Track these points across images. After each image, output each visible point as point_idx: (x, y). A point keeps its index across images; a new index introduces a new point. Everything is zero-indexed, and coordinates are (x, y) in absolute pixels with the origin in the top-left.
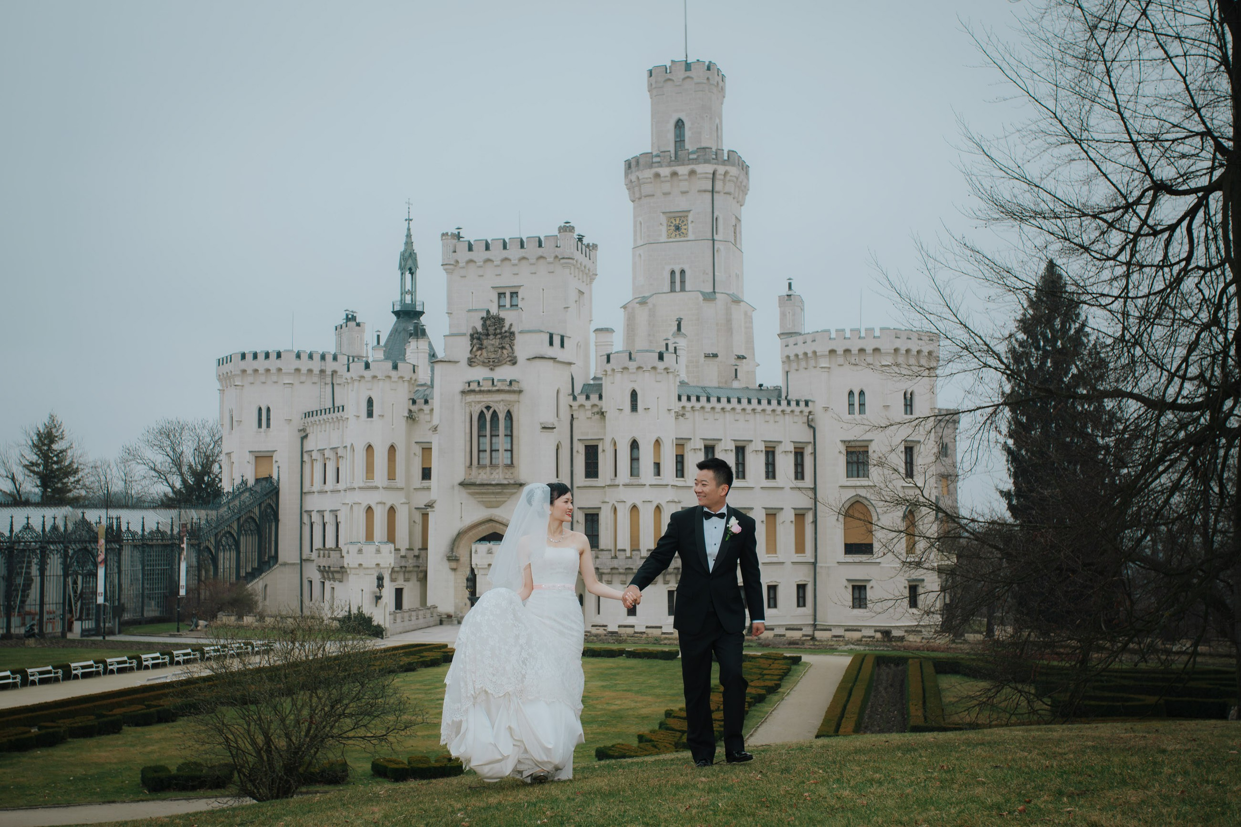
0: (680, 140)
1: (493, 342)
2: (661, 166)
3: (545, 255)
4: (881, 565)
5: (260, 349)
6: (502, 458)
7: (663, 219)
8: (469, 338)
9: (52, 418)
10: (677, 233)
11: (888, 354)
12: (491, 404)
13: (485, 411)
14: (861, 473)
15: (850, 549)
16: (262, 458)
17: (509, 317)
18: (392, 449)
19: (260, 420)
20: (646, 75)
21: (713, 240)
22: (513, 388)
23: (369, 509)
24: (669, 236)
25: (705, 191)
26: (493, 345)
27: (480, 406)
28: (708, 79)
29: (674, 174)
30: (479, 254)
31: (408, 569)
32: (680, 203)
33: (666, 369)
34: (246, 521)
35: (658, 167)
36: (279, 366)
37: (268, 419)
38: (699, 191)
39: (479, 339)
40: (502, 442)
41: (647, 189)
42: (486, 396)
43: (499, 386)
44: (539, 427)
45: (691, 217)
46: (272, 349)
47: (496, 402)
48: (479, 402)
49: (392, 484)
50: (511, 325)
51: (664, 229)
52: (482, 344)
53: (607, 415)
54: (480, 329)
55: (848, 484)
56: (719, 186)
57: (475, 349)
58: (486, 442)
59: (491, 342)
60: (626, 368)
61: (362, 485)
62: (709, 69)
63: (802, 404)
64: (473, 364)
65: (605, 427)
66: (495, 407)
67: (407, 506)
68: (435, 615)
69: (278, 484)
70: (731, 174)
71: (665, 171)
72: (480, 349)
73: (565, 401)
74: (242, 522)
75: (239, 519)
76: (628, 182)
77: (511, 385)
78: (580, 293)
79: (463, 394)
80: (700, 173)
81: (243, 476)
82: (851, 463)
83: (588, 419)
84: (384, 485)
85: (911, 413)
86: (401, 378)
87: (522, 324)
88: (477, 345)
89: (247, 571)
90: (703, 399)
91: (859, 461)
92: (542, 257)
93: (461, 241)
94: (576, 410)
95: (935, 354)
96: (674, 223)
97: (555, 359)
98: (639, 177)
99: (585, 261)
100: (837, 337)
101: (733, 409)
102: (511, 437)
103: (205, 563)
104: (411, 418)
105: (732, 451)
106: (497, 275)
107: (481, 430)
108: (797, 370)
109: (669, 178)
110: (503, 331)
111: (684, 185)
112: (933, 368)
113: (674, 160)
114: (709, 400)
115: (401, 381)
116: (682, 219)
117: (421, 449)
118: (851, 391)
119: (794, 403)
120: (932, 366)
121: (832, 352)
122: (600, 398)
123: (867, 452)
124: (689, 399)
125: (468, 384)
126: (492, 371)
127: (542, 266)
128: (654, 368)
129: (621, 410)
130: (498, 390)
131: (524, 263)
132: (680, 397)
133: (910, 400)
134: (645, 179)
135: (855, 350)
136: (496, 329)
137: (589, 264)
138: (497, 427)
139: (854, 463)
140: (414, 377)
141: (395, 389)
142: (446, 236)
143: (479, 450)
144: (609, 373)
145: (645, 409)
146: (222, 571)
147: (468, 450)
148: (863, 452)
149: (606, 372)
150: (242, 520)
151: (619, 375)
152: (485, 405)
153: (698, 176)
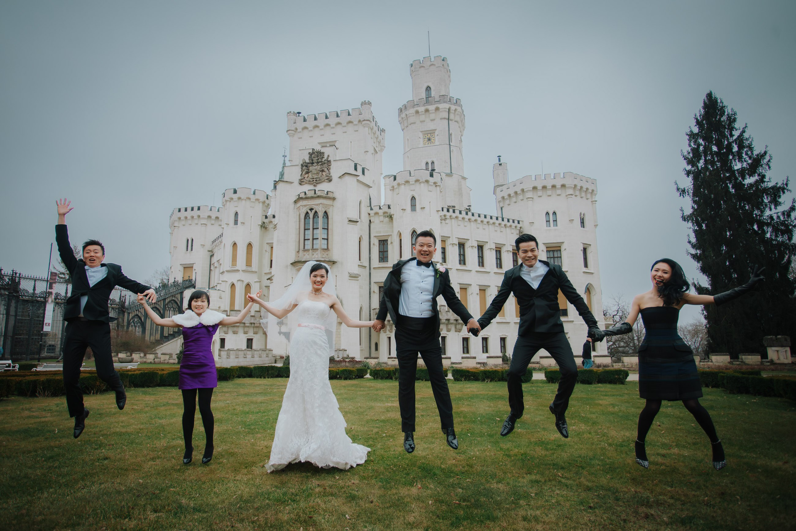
0: (428, 96)
1: (316, 167)
2: (420, 106)
3: (352, 120)
4: (574, 323)
5: (189, 206)
6: (320, 244)
7: (421, 135)
8: (300, 166)
10: (429, 142)
11: (570, 188)
12: (314, 207)
13: (309, 212)
16: (188, 268)
17: (327, 151)
18: (250, 245)
19: (187, 246)
20: (409, 67)
21: (450, 144)
22: (329, 197)
23: (233, 285)
24: (424, 144)
25: (445, 118)
26: (316, 169)
27: (306, 208)
28: (443, 65)
29: (427, 111)
30: (311, 123)
31: (256, 325)
32: (431, 126)
33: (435, 183)
34: (170, 302)
35: (418, 107)
36: (199, 214)
37: (192, 246)
38: (441, 119)
39: (307, 166)
40: (320, 233)
41: (411, 120)
42: (310, 201)
43: (319, 193)
44: (347, 220)
45: (436, 133)
46: (196, 205)
47: (317, 205)
48: (305, 206)
49: (249, 269)
50: (328, 156)
51: (421, 140)
52: (308, 170)
53: (394, 217)
54: (307, 161)
56: (452, 116)
57: (304, 173)
58: (309, 234)
59: (314, 168)
60: (407, 182)
61: (229, 269)
62: (443, 60)
63: (516, 222)
64: (303, 183)
65: (393, 227)
66: (316, 208)
67: (259, 283)
68: (270, 356)
69: (195, 283)
70: (458, 110)
71: (421, 109)
72: (307, 173)
73: (365, 210)
74: (167, 302)
75: (164, 300)
76: (400, 119)
77: (327, 194)
78: (375, 150)
79: (295, 202)
80: (441, 109)
81: (175, 278)
82: (550, 258)
83: (381, 222)
84: (243, 270)
85: (584, 227)
86: (257, 200)
87: (336, 156)
88: (306, 171)
89: (170, 333)
90: (457, 212)
91: (555, 256)
92: (350, 122)
93: (299, 115)
94: (373, 216)
95: (595, 192)
96: (427, 137)
97: (358, 178)
98: (406, 115)
99: (378, 133)
100: (537, 179)
101: (476, 220)
102: (328, 229)
103: (135, 325)
104: (264, 227)
105: (475, 247)
106: (321, 135)
107: (306, 225)
108: (509, 205)
109: (424, 113)
110: (323, 160)
111: (432, 116)
112: (594, 201)
113: (426, 103)
114: (460, 213)
115: (257, 202)
116: (432, 134)
117: (270, 248)
118: (547, 213)
119: (511, 221)
120: (593, 200)
121: (535, 188)
122: (389, 208)
123: (560, 250)
124: (448, 211)
125: (299, 195)
126: (315, 186)
127: (350, 128)
128: (427, 181)
129: (405, 210)
130: (319, 197)
131: (339, 126)
132: (443, 209)
133: (583, 219)
134: (410, 115)
135: (549, 187)
136: (318, 159)
137: (380, 138)
138: (317, 223)
139: (552, 258)
140: (267, 202)
141: (253, 207)
142: (290, 114)
143: (305, 240)
144: (395, 187)
145: (422, 208)
146: (149, 331)
147: (297, 240)
148: (557, 251)
149: (393, 187)
150: (167, 301)
151: (403, 186)
152: (309, 208)
153: (440, 110)
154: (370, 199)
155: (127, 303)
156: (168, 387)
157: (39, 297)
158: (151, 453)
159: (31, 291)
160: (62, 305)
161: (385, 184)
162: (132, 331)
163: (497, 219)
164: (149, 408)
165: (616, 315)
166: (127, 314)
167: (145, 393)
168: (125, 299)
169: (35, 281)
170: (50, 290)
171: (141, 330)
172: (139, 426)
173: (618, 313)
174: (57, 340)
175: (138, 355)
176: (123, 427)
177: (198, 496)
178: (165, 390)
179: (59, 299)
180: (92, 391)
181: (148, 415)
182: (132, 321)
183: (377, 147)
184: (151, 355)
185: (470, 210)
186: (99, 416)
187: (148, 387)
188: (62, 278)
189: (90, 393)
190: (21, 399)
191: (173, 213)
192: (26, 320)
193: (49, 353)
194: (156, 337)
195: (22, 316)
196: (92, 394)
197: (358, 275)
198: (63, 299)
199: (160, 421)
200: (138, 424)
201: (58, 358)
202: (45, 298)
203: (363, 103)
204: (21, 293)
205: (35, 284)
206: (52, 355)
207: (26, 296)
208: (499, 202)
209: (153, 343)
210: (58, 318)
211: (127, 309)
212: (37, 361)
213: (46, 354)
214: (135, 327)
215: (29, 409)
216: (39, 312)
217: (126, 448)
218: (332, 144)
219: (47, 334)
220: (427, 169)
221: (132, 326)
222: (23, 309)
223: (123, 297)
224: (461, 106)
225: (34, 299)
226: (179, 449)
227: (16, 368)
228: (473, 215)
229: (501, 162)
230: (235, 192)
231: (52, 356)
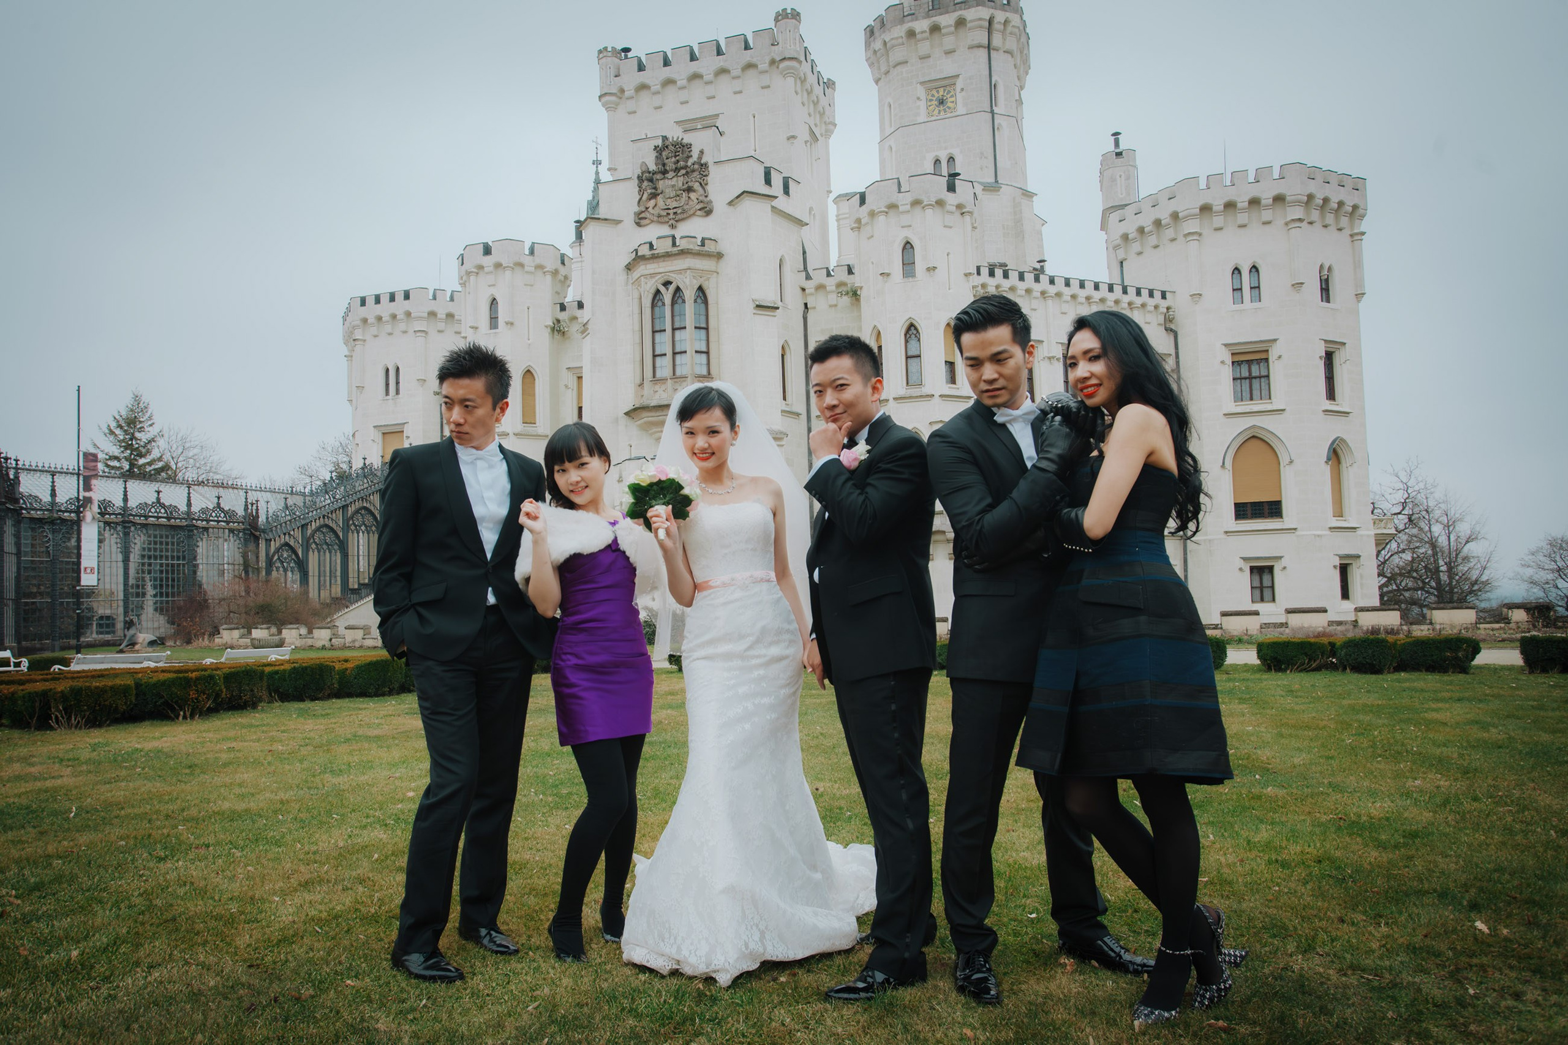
1: (673, 182)
2: (917, 19)
3: (754, 61)
4: (1298, 533)
5: (384, 290)
6: (690, 364)
7: (921, 92)
8: (636, 181)
9: (137, 399)
10: (942, 108)
11: (1296, 202)
12: (672, 277)
13: (662, 289)
14: (1256, 393)
15: (1243, 511)
16: (392, 433)
17: (699, 141)
18: (529, 374)
19: (387, 385)
21: (992, 112)
22: (708, 251)
24: (930, 114)
25: (979, 46)
26: (673, 186)
29: (935, 29)
30: (655, 75)
32: (945, 67)
33: (959, 206)
34: (357, 512)
35: (912, 20)
36: (408, 309)
37: (398, 383)
38: (971, 47)
39: (651, 180)
40: (689, 339)
41: (897, 55)
42: (662, 264)
43: (682, 244)
44: (753, 306)
45: (960, 84)
46: (399, 288)
47: (680, 272)
48: (652, 275)
49: (530, 429)
50: (702, 152)
51: (922, 104)
52: (655, 188)
53: (863, 294)
54: (652, 167)
55: (1239, 410)
56: (997, 40)
57: (645, 196)
58: (664, 342)
59: (669, 184)
60: (893, 206)
63: (1157, 295)
64: (643, 222)
65: (859, 317)
66: (678, 280)
70: (1013, 23)
71: (921, 25)
72: (654, 196)
73: (793, 279)
74: (350, 513)
75: (344, 508)
76: (870, 53)
77: (703, 245)
78: (812, 133)
79: (629, 268)
80: (971, 21)
81: (365, 459)
82: (1241, 379)
83: (831, 306)
84: (516, 431)
85: (1328, 301)
86: (540, 267)
87: (719, 150)
88: (649, 191)
89: (362, 582)
90: (1014, 276)
91: (1254, 374)
92: (750, 66)
93: (626, 57)
94: (812, 294)
95: (1361, 211)
96: (936, 95)
97: (775, 203)
98: (885, 43)
99: (818, 90)
100: (1211, 185)
101: (1059, 295)
102: (707, 329)
103: (283, 567)
104: (559, 331)
105: (1058, 359)
106: (682, 103)
107: (657, 321)
108: (1140, 253)
109: (927, 34)
110: (689, 164)
111: (949, 42)
112: (1357, 234)
113: (933, 9)
114: (1021, 277)
115: (540, 273)
116: (948, 88)
117: (575, 379)
118: (1236, 269)
119: (1145, 293)
120: (1356, 231)
121: (1206, 209)
122: (850, 271)
123: (1267, 360)
124: (992, 274)
125: (636, 250)
126: (673, 227)
127: (752, 81)
128: (940, 203)
129: (888, 275)
130: (683, 253)
131: (724, 78)
132: (978, 269)
133: (1327, 280)
134: (894, 42)
135: (1242, 203)
136: (678, 161)
137: (824, 101)
138: (683, 314)
139: (1245, 378)
140: (563, 271)
141: (532, 286)
142: (605, 54)
143: (655, 356)
144: (863, 221)
145: (928, 269)
146: (316, 579)
147: (638, 358)
148: (1259, 361)
149: (859, 221)
150: (351, 510)
151: (882, 218)
152: (662, 280)
153: (969, 25)
154: (804, 253)
155: (262, 519)
156: (358, 699)
157: (66, 511)
158: (302, 868)
159: (46, 498)
160: (119, 528)
161: (837, 216)
162: (278, 579)
163: (1111, 288)
164: (310, 748)
165: (1400, 513)
166: (264, 542)
167: (302, 713)
168: (257, 510)
169: (53, 476)
170: (87, 494)
171: (297, 576)
172: (281, 795)
173: (1404, 509)
174: (115, 605)
175: (294, 633)
176: (242, 797)
177: (425, 1006)
178: (352, 705)
179: (110, 514)
180: (182, 713)
181: (306, 764)
182: (276, 557)
183: (816, 125)
184: (323, 631)
185: (1042, 270)
186: (187, 771)
187: (313, 699)
188: (113, 468)
189: (177, 717)
190: (16, 734)
191: (349, 309)
192: (42, 562)
193: (101, 633)
194: (333, 591)
195: (34, 554)
196: (181, 718)
197: (781, 433)
198: (120, 514)
199: (335, 780)
200: (279, 788)
201: (120, 645)
202: (78, 512)
203: (782, 16)
204: (25, 503)
205: (53, 482)
206: (108, 637)
207: (35, 509)
208: (1116, 248)
209: (327, 604)
210: (114, 556)
211: (264, 531)
212: (75, 651)
213: (95, 636)
214: (285, 570)
215: (25, 760)
216: (68, 544)
217: (239, 854)
218: (709, 123)
219: (91, 592)
220: (936, 173)
221: (278, 569)
222: (34, 538)
223: (252, 504)
224: (1020, 12)
225: (55, 515)
226: (376, 856)
227: (22, 668)
228: (1052, 281)
229: (1123, 146)
230: (487, 250)
231: (108, 641)
